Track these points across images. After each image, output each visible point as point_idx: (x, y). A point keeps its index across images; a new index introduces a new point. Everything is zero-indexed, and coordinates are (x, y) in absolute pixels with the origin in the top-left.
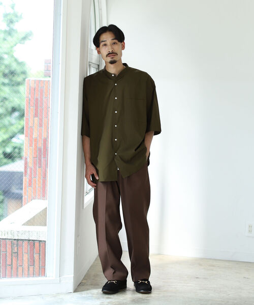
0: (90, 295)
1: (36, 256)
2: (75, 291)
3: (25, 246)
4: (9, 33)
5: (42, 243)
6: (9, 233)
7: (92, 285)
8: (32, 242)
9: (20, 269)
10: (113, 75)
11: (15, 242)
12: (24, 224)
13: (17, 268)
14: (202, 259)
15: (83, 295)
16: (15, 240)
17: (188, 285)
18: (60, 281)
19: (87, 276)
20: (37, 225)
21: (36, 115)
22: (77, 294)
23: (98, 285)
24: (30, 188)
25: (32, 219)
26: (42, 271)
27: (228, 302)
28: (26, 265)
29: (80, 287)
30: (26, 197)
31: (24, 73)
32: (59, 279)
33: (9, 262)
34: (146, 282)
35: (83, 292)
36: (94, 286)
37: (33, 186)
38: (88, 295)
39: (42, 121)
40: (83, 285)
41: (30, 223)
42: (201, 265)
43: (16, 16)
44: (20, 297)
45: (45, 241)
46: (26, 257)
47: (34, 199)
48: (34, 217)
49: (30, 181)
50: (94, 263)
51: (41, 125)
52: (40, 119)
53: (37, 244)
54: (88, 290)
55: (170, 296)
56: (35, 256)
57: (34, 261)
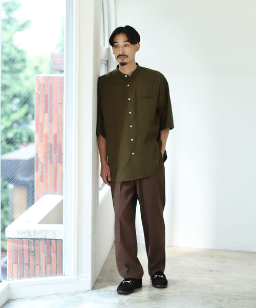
0: (108, 293)
1: (53, 254)
2: (93, 288)
3: (42, 246)
4: (9, 21)
5: (59, 242)
6: (26, 232)
7: (108, 281)
8: (48, 241)
9: (37, 268)
10: (126, 76)
11: (32, 241)
12: (40, 223)
13: (35, 267)
14: (213, 250)
15: (101, 293)
16: (32, 239)
17: (203, 279)
18: (78, 279)
19: (103, 272)
20: (53, 223)
21: (46, 111)
22: (95, 292)
23: (115, 281)
24: (42, 183)
25: (46, 216)
26: (59, 270)
27: (244, 296)
28: (43, 263)
29: (97, 284)
30: (38, 192)
31: (23, 61)
32: (77, 277)
33: (26, 261)
34: (162, 276)
35: (101, 290)
36: (111, 282)
37: (44, 181)
38: (106, 293)
39: (52, 117)
40: (99, 282)
41: (45, 221)
42: (212, 256)
43: (15, 5)
44: (39, 297)
45: (62, 240)
46: (43, 256)
47: (46, 194)
48: (48, 214)
49: (42, 177)
50: (108, 257)
51: (51, 121)
52: (50, 115)
53: (53, 243)
54: (105, 286)
55: (187, 292)
56: (51, 254)
57: (51, 260)
